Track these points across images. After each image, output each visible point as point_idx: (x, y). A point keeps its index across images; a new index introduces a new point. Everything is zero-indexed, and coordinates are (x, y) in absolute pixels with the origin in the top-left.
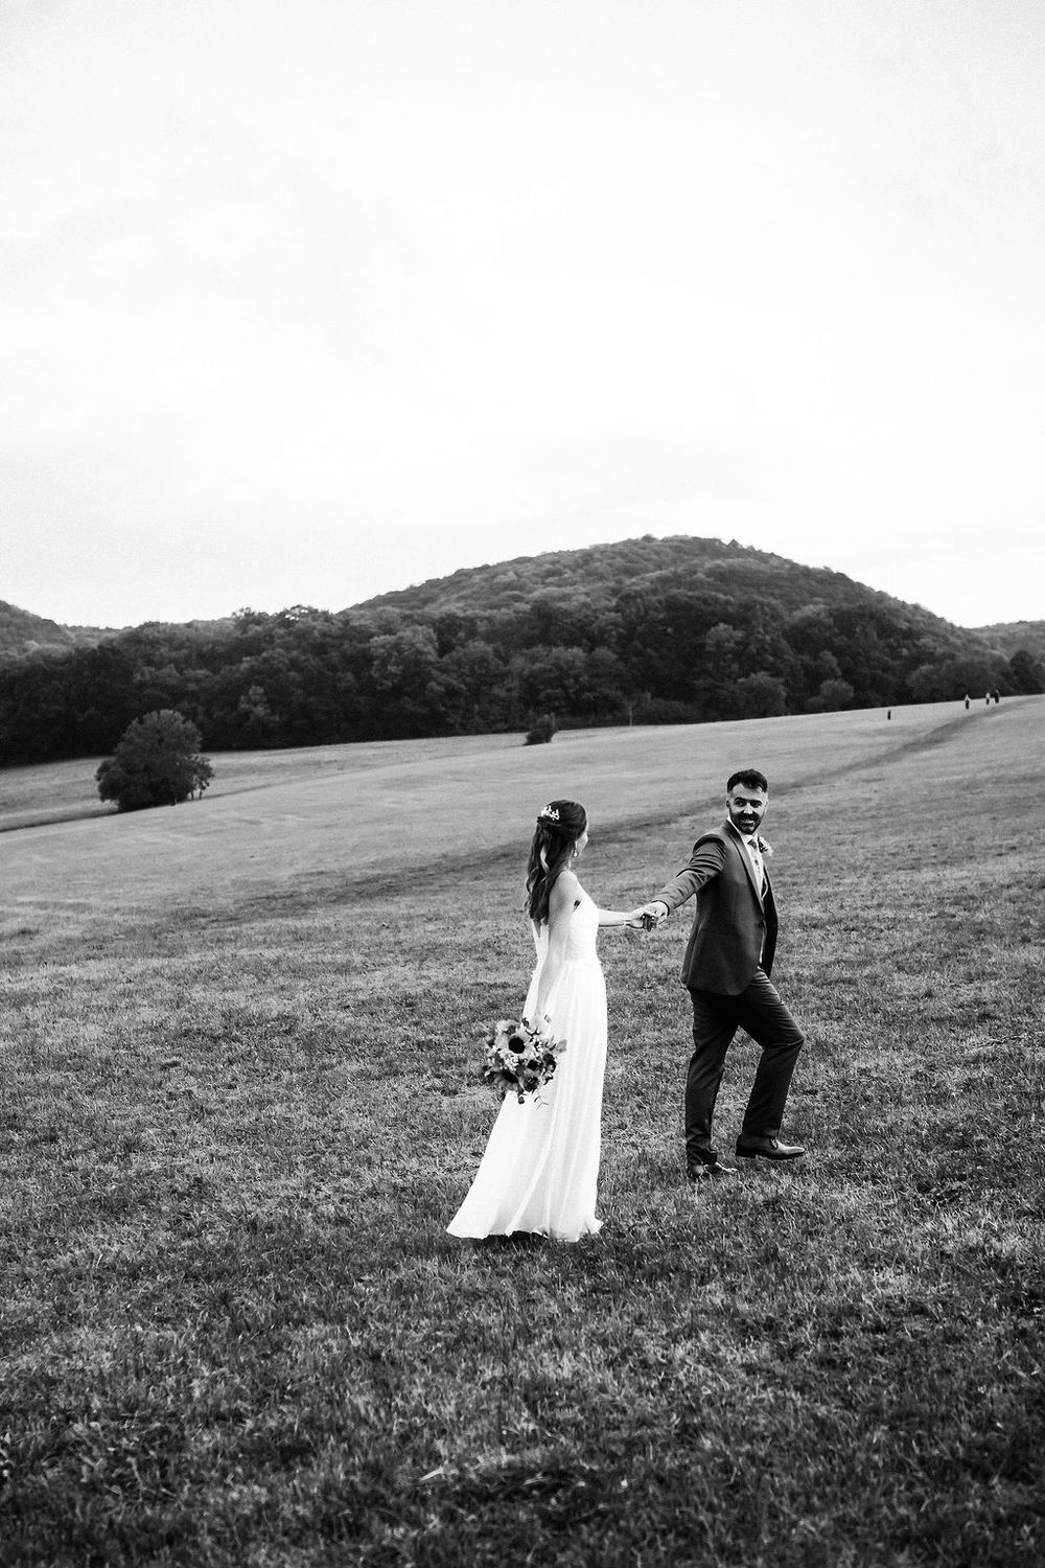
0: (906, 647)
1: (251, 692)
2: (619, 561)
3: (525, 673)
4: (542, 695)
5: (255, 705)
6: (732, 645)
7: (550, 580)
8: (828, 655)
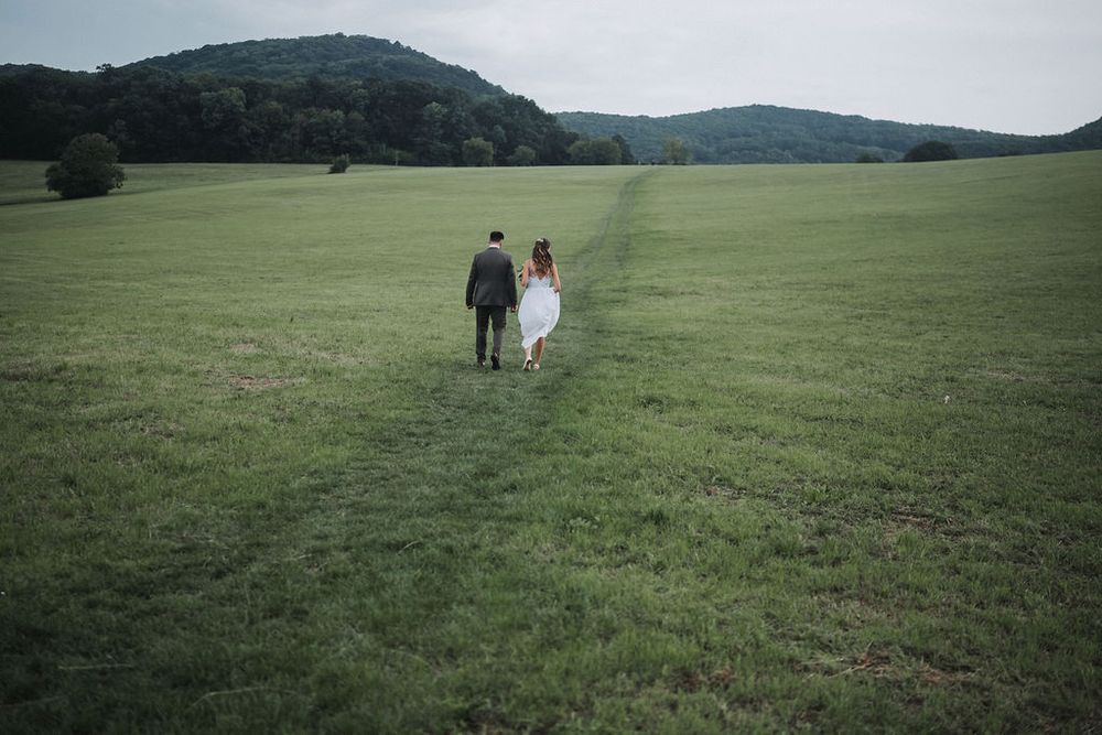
0: (547, 126)
1: (116, 123)
2: (320, 49)
3: (304, 125)
4: (315, 141)
5: (119, 132)
6: (440, 117)
7: (273, 58)
8: (500, 128)
